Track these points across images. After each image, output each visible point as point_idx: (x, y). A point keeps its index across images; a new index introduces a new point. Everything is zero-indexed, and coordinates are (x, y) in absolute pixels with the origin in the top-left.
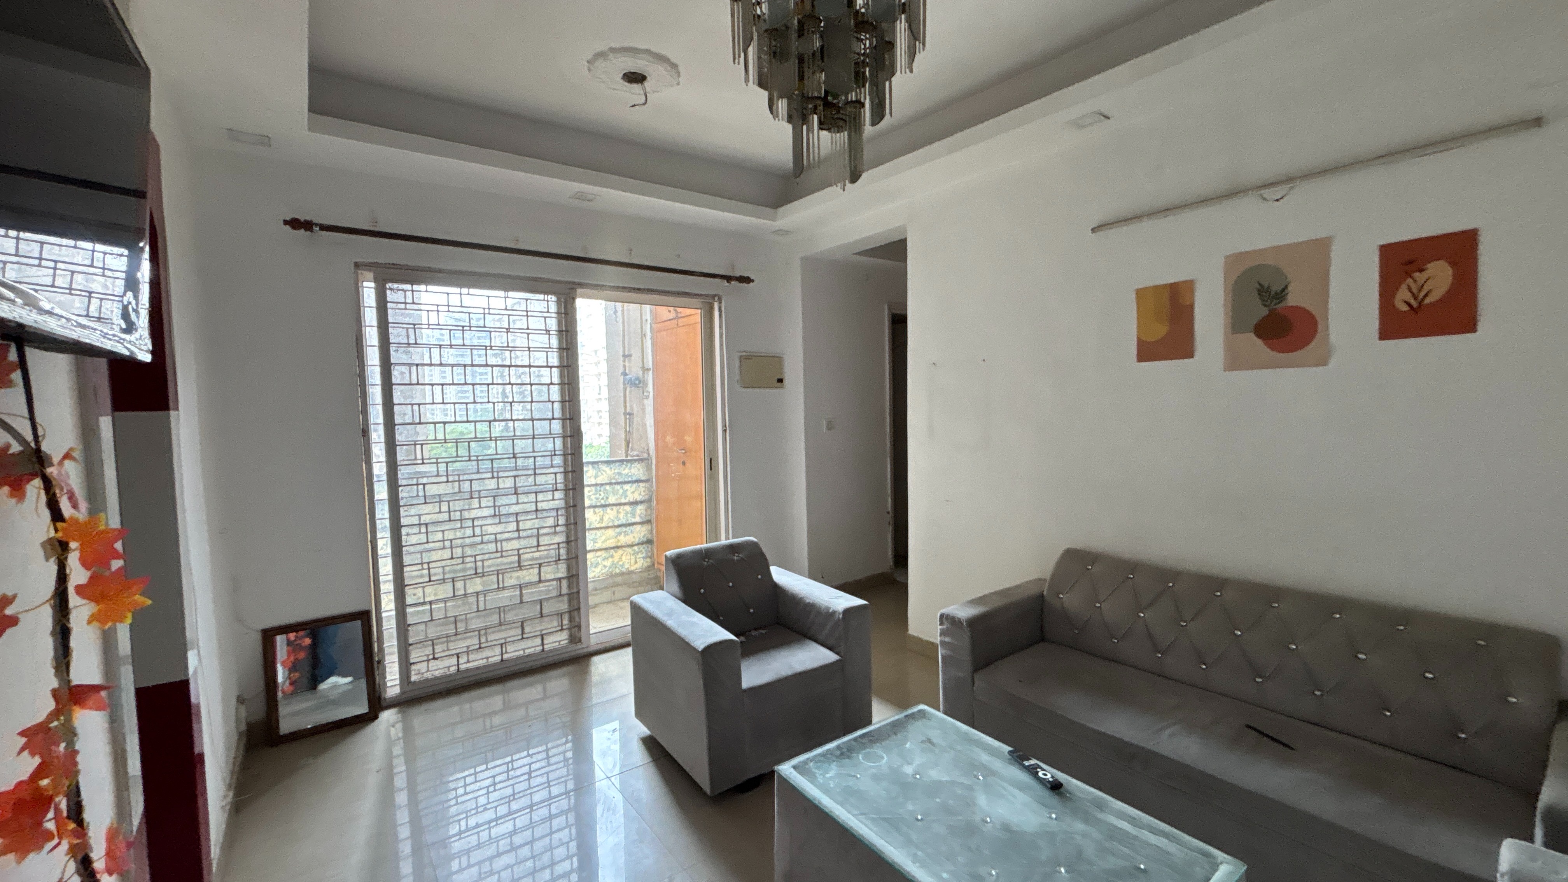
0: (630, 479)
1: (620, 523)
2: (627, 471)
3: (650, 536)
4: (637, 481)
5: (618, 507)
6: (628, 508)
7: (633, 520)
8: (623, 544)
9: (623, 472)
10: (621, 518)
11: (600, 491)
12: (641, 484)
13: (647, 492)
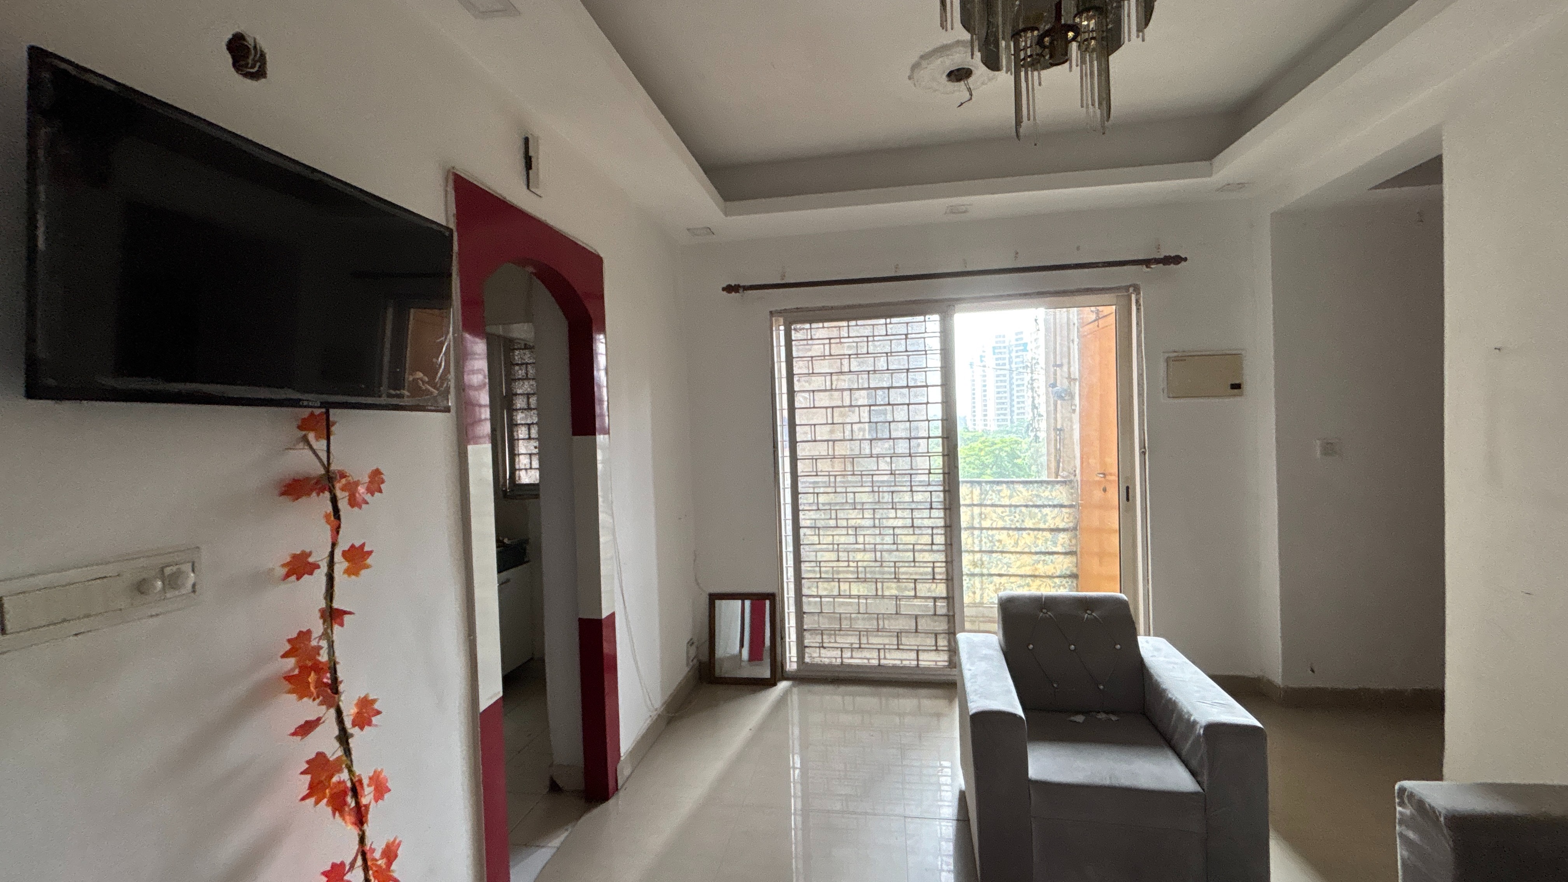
0: (1051, 503)
1: (1038, 550)
2: (1047, 493)
3: (1075, 570)
4: (1062, 506)
5: (1036, 532)
6: (1047, 534)
7: (1055, 549)
8: (1042, 574)
9: (1042, 495)
10: (1040, 544)
11: (1015, 512)
12: (1064, 510)
13: (1071, 518)
